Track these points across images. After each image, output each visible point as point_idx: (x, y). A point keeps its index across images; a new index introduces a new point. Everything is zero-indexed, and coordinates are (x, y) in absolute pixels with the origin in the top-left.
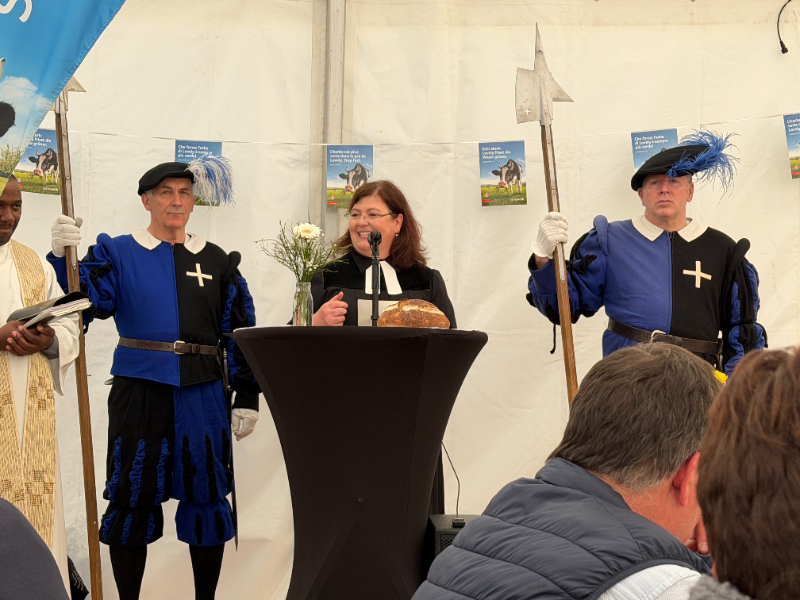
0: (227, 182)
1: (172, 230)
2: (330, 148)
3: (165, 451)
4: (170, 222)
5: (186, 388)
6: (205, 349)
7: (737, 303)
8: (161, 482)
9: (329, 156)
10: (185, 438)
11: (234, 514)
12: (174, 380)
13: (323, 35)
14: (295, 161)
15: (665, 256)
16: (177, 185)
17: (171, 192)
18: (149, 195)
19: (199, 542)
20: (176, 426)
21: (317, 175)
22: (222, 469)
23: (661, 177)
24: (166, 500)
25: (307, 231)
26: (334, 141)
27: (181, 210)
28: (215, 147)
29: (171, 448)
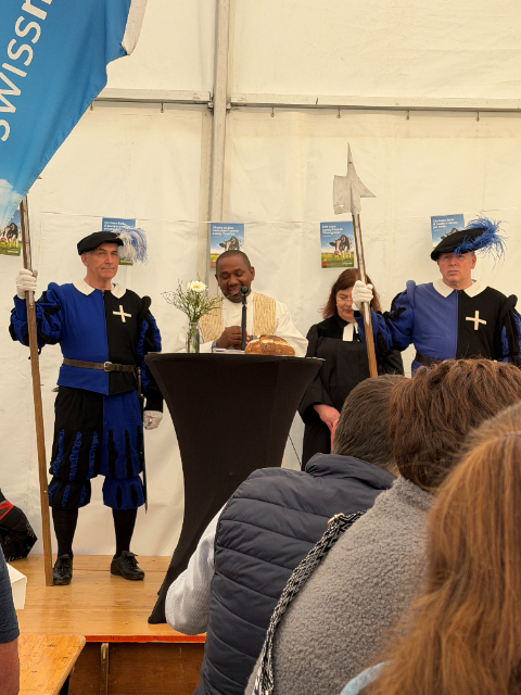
0: (144, 248)
1: (106, 280)
2: (213, 224)
3: (95, 441)
4: (103, 275)
5: (113, 396)
6: (125, 368)
7: (505, 341)
8: (92, 463)
9: (211, 230)
10: (111, 432)
11: (145, 488)
12: (104, 390)
14: (188, 233)
15: (454, 307)
16: (109, 248)
20: (104, 423)
21: (203, 243)
22: (137, 454)
25: (197, 287)
26: (215, 220)
28: (131, 222)
29: (100, 439)
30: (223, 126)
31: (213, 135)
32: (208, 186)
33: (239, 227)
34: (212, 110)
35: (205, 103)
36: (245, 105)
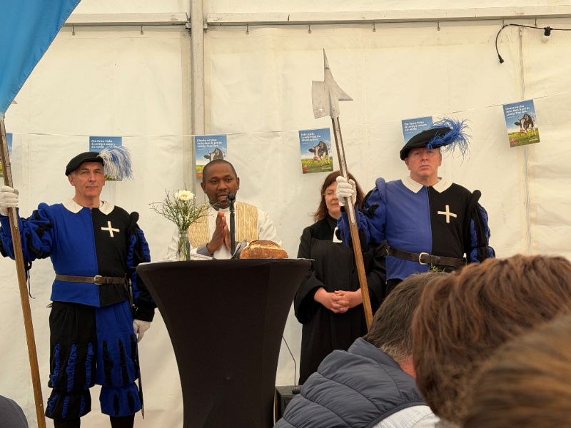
0: (127, 163)
1: (91, 198)
2: (197, 138)
3: (90, 352)
4: (88, 193)
5: (104, 308)
6: (116, 280)
7: (474, 233)
8: (88, 374)
9: (196, 143)
10: (105, 342)
11: (140, 394)
12: (96, 302)
13: (189, 61)
14: (174, 147)
15: (425, 202)
16: (92, 167)
17: (88, 172)
18: (73, 175)
19: (117, 413)
20: (98, 334)
21: (189, 156)
22: (132, 362)
23: (422, 149)
24: (92, 386)
25: (184, 196)
26: (199, 133)
27: (96, 184)
28: (117, 140)
29: (95, 350)
30: (201, 45)
31: (192, 53)
32: (190, 102)
33: (222, 139)
34: (189, 30)
35: (183, 24)
36: (221, 24)
